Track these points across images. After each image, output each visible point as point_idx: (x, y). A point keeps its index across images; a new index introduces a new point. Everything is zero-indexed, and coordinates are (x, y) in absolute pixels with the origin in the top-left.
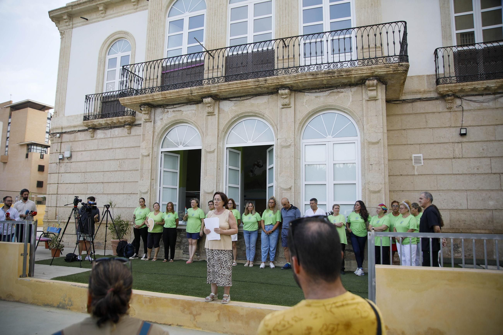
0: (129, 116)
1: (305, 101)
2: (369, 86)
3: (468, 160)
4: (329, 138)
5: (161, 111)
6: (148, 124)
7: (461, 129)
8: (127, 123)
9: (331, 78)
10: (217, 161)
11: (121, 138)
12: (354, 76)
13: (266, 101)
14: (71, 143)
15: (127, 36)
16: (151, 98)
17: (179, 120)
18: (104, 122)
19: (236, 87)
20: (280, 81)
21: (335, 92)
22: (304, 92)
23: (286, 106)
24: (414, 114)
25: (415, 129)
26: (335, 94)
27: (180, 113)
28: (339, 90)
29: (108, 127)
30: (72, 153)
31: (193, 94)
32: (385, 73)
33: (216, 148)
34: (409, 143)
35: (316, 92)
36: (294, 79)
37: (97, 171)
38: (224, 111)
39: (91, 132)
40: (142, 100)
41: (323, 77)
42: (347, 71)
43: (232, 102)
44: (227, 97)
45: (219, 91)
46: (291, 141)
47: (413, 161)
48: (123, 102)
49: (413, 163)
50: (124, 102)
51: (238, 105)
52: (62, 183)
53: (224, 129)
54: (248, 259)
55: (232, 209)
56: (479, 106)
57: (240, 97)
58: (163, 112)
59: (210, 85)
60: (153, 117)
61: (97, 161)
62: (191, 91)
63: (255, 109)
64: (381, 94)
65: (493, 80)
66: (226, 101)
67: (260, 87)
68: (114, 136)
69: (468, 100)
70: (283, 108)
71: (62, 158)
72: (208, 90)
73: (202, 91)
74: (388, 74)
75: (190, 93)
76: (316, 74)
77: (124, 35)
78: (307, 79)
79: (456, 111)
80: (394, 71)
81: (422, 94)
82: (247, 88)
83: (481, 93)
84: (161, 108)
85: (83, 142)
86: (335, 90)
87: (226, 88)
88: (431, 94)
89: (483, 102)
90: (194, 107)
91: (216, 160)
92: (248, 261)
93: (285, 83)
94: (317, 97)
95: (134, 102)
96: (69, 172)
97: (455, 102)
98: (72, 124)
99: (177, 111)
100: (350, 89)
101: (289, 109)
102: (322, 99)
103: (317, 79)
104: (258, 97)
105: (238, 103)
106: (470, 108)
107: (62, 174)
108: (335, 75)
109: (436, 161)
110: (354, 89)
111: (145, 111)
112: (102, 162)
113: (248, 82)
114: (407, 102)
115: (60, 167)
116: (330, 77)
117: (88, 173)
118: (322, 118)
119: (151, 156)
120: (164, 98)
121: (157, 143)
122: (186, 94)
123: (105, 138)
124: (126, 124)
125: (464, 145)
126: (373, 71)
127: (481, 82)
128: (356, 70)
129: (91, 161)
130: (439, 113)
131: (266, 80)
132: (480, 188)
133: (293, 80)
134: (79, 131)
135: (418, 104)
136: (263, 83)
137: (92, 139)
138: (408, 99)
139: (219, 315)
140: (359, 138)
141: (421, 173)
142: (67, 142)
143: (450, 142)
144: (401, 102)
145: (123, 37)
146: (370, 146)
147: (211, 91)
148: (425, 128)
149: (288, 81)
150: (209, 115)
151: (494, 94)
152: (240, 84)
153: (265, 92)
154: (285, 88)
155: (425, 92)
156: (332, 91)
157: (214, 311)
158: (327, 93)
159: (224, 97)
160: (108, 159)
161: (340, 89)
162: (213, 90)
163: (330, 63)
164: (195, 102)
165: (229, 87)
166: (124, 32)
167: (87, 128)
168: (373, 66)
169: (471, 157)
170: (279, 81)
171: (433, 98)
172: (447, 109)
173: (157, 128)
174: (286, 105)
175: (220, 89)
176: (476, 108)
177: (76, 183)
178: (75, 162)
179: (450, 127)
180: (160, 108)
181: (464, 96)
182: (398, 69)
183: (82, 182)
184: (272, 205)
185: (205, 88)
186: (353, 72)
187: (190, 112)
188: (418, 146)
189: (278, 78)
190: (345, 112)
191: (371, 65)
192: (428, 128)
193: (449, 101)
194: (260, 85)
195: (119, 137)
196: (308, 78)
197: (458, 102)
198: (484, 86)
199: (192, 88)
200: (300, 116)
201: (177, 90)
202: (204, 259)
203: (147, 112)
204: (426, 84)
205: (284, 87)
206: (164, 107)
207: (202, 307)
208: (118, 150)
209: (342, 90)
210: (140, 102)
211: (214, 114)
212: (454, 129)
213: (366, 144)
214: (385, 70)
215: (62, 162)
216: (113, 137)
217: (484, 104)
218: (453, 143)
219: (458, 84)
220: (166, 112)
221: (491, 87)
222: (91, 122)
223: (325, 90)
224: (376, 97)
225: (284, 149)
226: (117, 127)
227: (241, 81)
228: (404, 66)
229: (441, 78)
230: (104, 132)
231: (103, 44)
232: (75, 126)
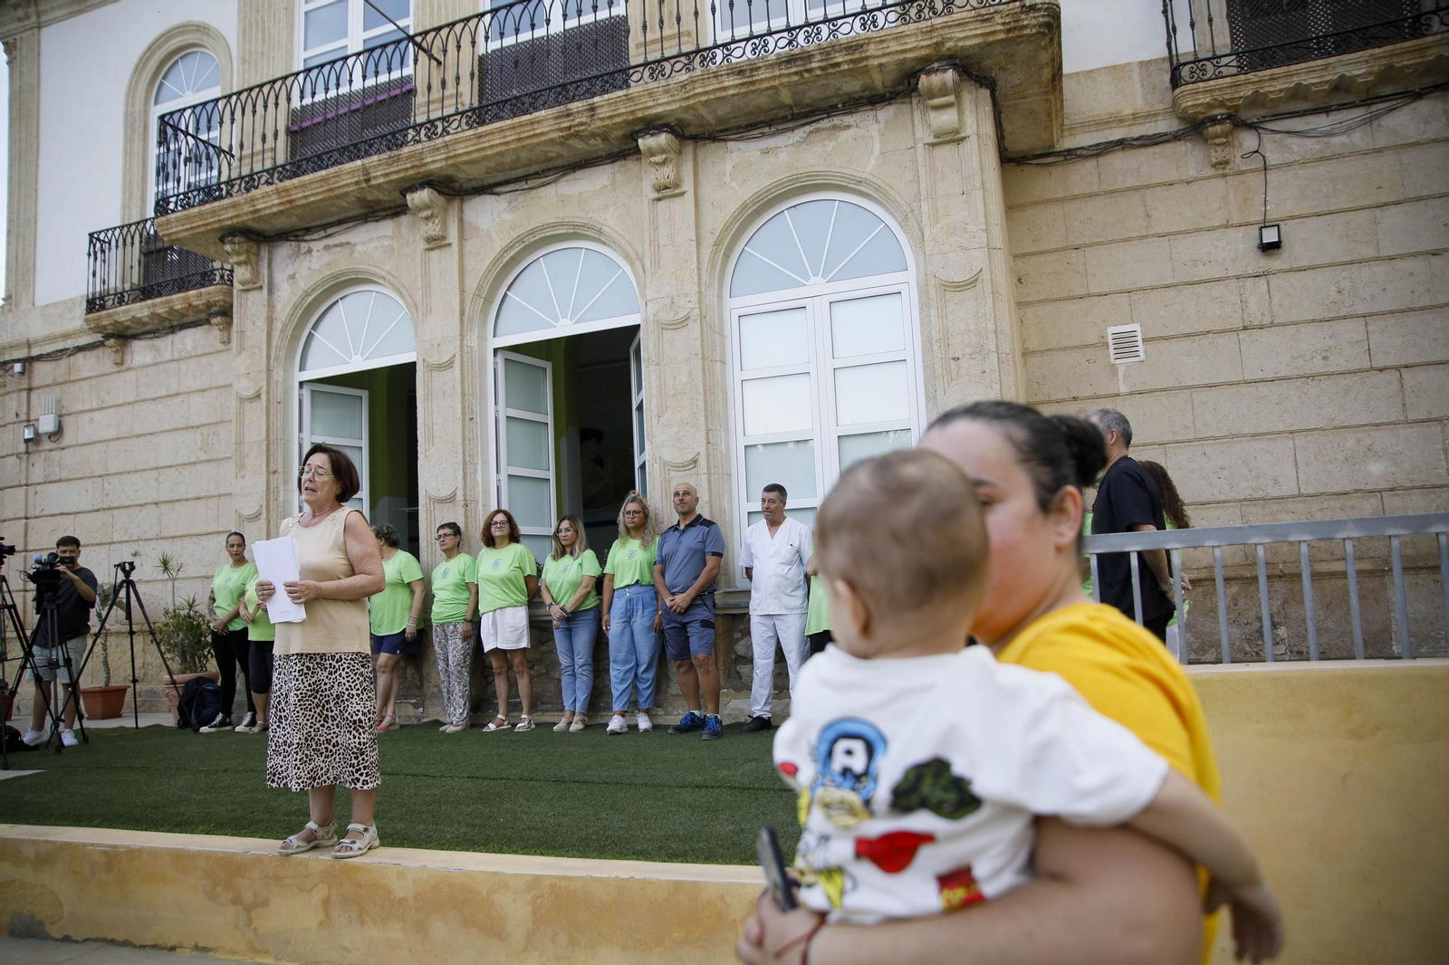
0: (219, 286)
1: (729, 167)
2: (932, 95)
3: (1292, 329)
4: (817, 284)
5: (291, 252)
6: (253, 296)
7: (1261, 229)
8: (215, 309)
9: (802, 76)
10: (463, 395)
11: (204, 360)
12: (875, 62)
13: (607, 183)
14: (57, 390)
15: (205, 38)
16: (247, 209)
17: (344, 274)
18: (146, 312)
19: (502, 141)
20: (639, 107)
21: (823, 129)
22: (725, 140)
23: (667, 191)
24: (1106, 193)
25: (1110, 242)
26: (824, 134)
27: (346, 250)
28: (836, 121)
29: (164, 329)
30: (66, 420)
31: (373, 182)
32: (978, 41)
33: (458, 350)
34: (1093, 290)
35: (763, 135)
36: (682, 95)
37: (139, 467)
38: (477, 228)
39: (114, 349)
40: (221, 218)
41: (774, 78)
42: (850, 47)
43: (502, 196)
44: (485, 183)
45: (450, 162)
46: (690, 305)
47: (1111, 347)
48: (166, 232)
49: (1112, 357)
50: (171, 231)
51: (520, 206)
52: (37, 514)
53: (480, 287)
54: (567, 704)
55: (507, 541)
56: (1317, 147)
57: (525, 178)
58: (297, 254)
59: (419, 146)
60: (265, 272)
61: (138, 436)
62: (366, 171)
63: (574, 214)
64: (975, 117)
65: (1359, 54)
66: (482, 196)
67: (577, 135)
68: (183, 355)
69: (1280, 132)
70: (659, 199)
71: (32, 436)
72: (417, 163)
73: (400, 168)
74: (990, 44)
75: (362, 178)
76: (752, 70)
77: (198, 35)
78: (725, 89)
79: (1242, 173)
80: (1009, 31)
81: (1130, 125)
82: (535, 140)
83: (1321, 105)
84: (289, 243)
85: (94, 382)
86: (825, 124)
87: (470, 149)
88: (1159, 123)
89: (1330, 134)
90: (386, 228)
91: (460, 392)
92: (567, 713)
93: (654, 111)
94: (766, 152)
95: (198, 227)
96: (58, 478)
97: (1237, 143)
98: (58, 330)
99: (336, 246)
100: (872, 114)
101: (678, 200)
102: (783, 157)
103: (757, 86)
104: (579, 174)
105: (521, 198)
106: (1289, 158)
107: (38, 488)
108: (813, 65)
109: (1186, 343)
110: (886, 113)
111: (239, 254)
112: (153, 439)
113: (538, 122)
114: (1080, 156)
115: (31, 464)
116: (796, 73)
117: (111, 478)
118: (788, 222)
119: (264, 397)
120: (288, 206)
121: (282, 354)
122: (351, 183)
123: (156, 364)
124: (212, 314)
125: (1274, 281)
126: (939, 39)
127: (1319, 62)
128: (881, 41)
129: (118, 439)
130: (1188, 183)
131: (592, 109)
132: (1336, 423)
133: (677, 98)
134: (80, 349)
135: (1117, 160)
136: (584, 120)
137: (118, 372)
138: (1082, 148)
139: (326, 903)
140: (911, 275)
141: (1139, 388)
142: (48, 386)
143: (1228, 278)
144: (1062, 158)
145: (196, 41)
146: (948, 295)
147: (425, 165)
148: (1143, 237)
149: (663, 105)
150: (432, 249)
151: (1367, 102)
152: (513, 132)
153: (600, 153)
154: (657, 129)
155: (1136, 118)
156: (815, 125)
157: (312, 888)
158: (799, 134)
159: (475, 184)
160: (167, 427)
161: (841, 118)
162: (429, 160)
163: (795, 28)
164: (389, 212)
165: (480, 146)
166: (197, 26)
167: (99, 337)
168: (938, 21)
169: (1300, 319)
170: (634, 108)
171: (1166, 134)
172: (1214, 166)
173: (279, 307)
174: (666, 188)
175: (452, 154)
176: (1308, 156)
177: (79, 510)
178: (74, 446)
179: (1226, 227)
180: (287, 240)
181: (1265, 119)
182: (1020, 23)
183: (96, 507)
184: (635, 520)
185: (408, 158)
186: (872, 50)
187: (377, 244)
188: (1124, 299)
189: (629, 98)
190: (861, 194)
191: (931, 18)
192: (1153, 236)
193: (1218, 141)
194: (575, 126)
195: (197, 356)
196: (727, 84)
197: (1248, 140)
198: (1329, 78)
199: (366, 161)
200: (716, 220)
201: (324, 173)
202: (438, 718)
203: (243, 258)
204: (1139, 92)
205: (652, 125)
206: (296, 236)
207: (271, 875)
208: (196, 398)
209: (847, 119)
210: (216, 226)
211: (447, 242)
212: (1240, 233)
213: (932, 291)
214: (978, 32)
215: (37, 451)
216: (179, 360)
217: (1335, 140)
218: (1238, 277)
219: (1243, 77)
220: (305, 253)
221: (1353, 78)
222: (109, 316)
223: (790, 125)
224: (957, 132)
225: (668, 335)
226: (184, 326)
227: (516, 120)
228: (1040, 10)
229: (1185, 64)
230: (153, 345)
231: (136, 69)
232: (66, 336)
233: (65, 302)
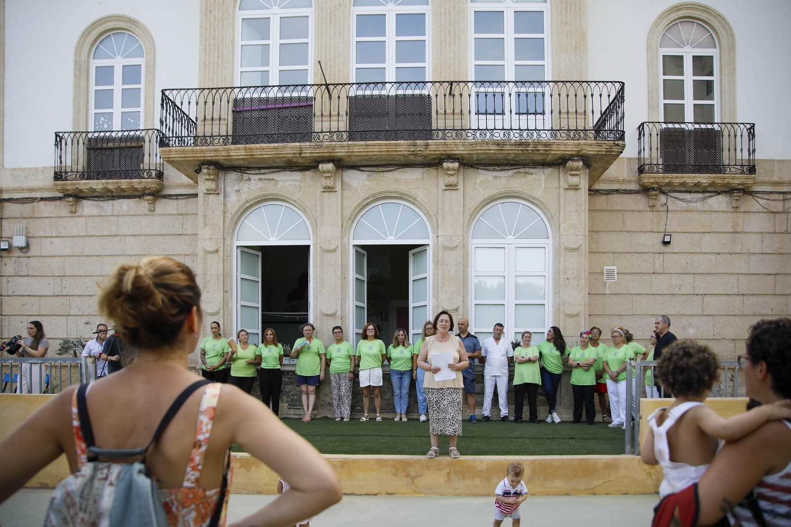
1: (478, 181)
2: (571, 170)
3: (669, 276)
4: (510, 238)
5: (237, 178)
6: (212, 198)
7: (664, 236)
8: (147, 192)
9: (523, 152)
10: (342, 266)
11: (135, 218)
12: (554, 152)
13: (420, 177)
14: (24, 222)
16: (223, 153)
17: (270, 195)
18: (100, 186)
19: (379, 150)
20: (449, 149)
21: (521, 173)
22: (478, 168)
23: (451, 187)
24: (609, 210)
25: (608, 231)
26: (522, 175)
27: (273, 183)
28: (527, 170)
29: (108, 196)
30: (30, 240)
31: (303, 155)
32: (594, 153)
33: (340, 245)
34: (600, 251)
35: (495, 170)
36: (470, 148)
37: (88, 274)
38: (350, 186)
39: (71, 204)
40: (206, 155)
41: (512, 150)
42: (546, 144)
43: (364, 172)
44: (356, 164)
45: (349, 154)
46: (459, 241)
47: (605, 275)
48: (167, 156)
49: (605, 279)
50: (170, 156)
51: (374, 179)
52: (10, 294)
53: (351, 215)
54: (398, 410)
55: (374, 338)
56: (686, 206)
57: (377, 166)
58: (240, 180)
59: (334, 143)
60: (222, 186)
61: (87, 256)
62: (301, 149)
63: (402, 188)
64: (583, 181)
65: (706, 175)
66: (353, 170)
67: (416, 155)
68: (121, 213)
69: (674, 198)
70: (446, 190)
71: (7, 247)
72: (331, 151)
73: (321, 151)
74: (599, 154)
75: (298, 152)
76: (503, 145)
77: (129, 24)
78: (489, 150)
79: (659, 211)
80: (607, 152)
81: (621, 184)
82: (395, 153)
83: (689, 190)
84: (236, 173)
85: (53, 220)
86: (522, 170)
87: (361, 150)
88: (632, 185)
89: (690, 202)
90: (297, 176)
91: (340, 265)
92: (399, 414)
93: (455, 152)
94: (495, 177)
95: (189, 157)
96: (26, 274)
97: (658, 199)
99: (266, 179)
100: (542, 170)
101: (455, 192)
102: (503, 181)
103: (503, 152)
104: (406, 169)
105: (375, 175)
106: (676, 208)
107: (10, 279)
108: (529, 148)
109: (632, 277)
110: (548, 171)
111: (209, 174)
112: (98, 258)
113: (399, 145)
114: (601, 193)
115: (3, 264)
116: (521, 150)
117: (68, 279)
118: (500, 208)
119: (221, 252)
120: (250, 157)
121: (231, 231)
122: (291, 153)
123: (100, 216)
124: (145, 194)
125: (666, 256)
126: (581, 149)
127: (693, 175)
128: (559, 145)
129: (72, 256)
130: (639, 212)
131: (427, 145)
132: (681, 313)
133: (467, 149)
134: (42, 199)
135: (615, 198)
136: (422, 149)
137: (72, 217)
138: (602, 190)
140: (550, 241)
141: (613, 292)
142: (16, 218)
143: (650, 252)
144: (593, 193)
145: (125, 27)
146: (567, 253)
147: (335, 152)
148: (621, 231)
149: (460, 150)
150: (325, 192)
151: (703, 192)
152: (386, 147)
153: (418, 162)
154: (455, 160)
155: (624, 182)
156: (518, 170)
158: (511, 173)
159: (350, 164)
160: (109, 253)
161: (529, 169)
162: (338, 151)
163: (522, 130)
164: (299, 168)
165: (367, 150)
166: (126, 17)
167: (61, 195)
168: (582, 142)
169: (673, 272)
170: (447, 149)
171: (634, 190)
172: (650, 207)
173: (229, 206)
174: (451, 186)
175: (351, 151)
176: (682, 209)
177: (43, 294)
178: (38, 256)
179: (651, 232)
180: (235, 171)
181: (670, 191)
182: (612, 150)
183: (56, 294)
185: (326, 147)
186: (554, 147)
187: (291, 183)
188: (611, 256)
189: (445, 144)
190: (533, 203)
191: (578, 140)
192: (625, 231)
193: (653, 197)
194: (417, 151)
195: (130, 215)
196: (491, 148)
197: (663, 198)
198: (695, 181)
199: (302, 144)
200: (471, 204)
201: (276, 145)
202: (326, 415)
203: (212, 177)
204: (626, 171)
205: (451, 158)
206: (241, 170)
208: (131, 240)
209: (532, 170)
210: (201, 158)
211: (335, 190)
212: (655, 235)
213: (562, 251)
214: (596, 150)
215: (8, 257)
216: (117, 216)
217: (692, 204)
218: (653, 253)
219: (667, 175)
220: (246, 180)
221: (702, 183)
222: (72, 184)
223: (507, 168)
224: (577, 186)
225: (447, 252)
226: (124, 197)
227: (388, 142)
228: (620, 146)
229: (646, 165)
230: (98, 205)
232: (31, 190)
233: (30, 169)
